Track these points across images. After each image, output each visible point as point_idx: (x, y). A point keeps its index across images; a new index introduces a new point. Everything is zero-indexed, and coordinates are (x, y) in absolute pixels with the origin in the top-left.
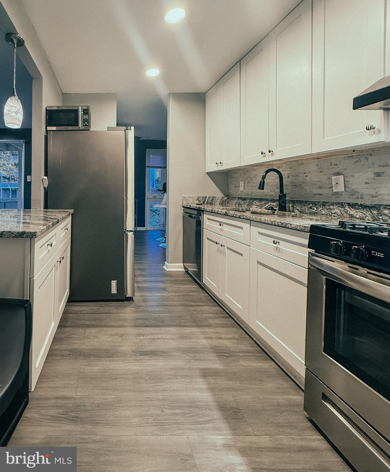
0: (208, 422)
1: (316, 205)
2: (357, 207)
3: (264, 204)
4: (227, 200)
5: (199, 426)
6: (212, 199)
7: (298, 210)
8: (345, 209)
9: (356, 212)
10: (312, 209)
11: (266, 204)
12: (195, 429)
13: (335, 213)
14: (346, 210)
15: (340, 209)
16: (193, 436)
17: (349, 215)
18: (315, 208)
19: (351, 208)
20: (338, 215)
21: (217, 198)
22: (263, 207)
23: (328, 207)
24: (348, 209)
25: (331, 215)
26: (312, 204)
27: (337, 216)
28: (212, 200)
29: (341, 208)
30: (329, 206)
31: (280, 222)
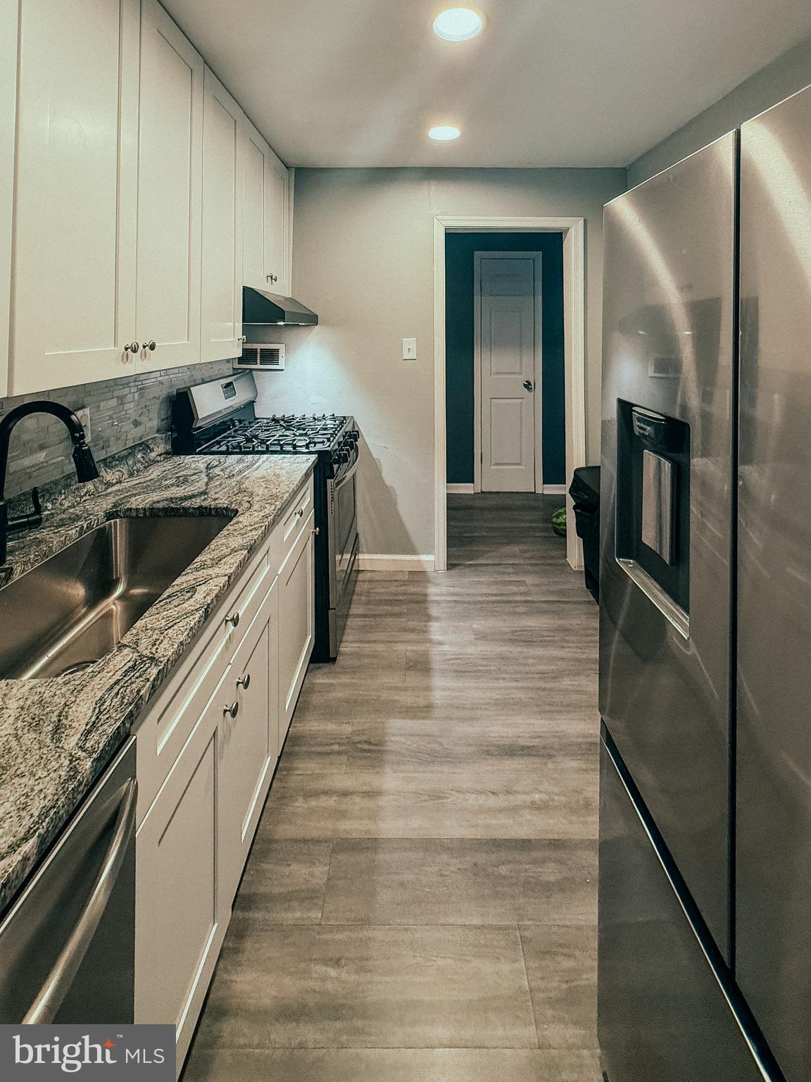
0: (449, 660)
1: (51, 495)
2: (114, 464)
5: (460, 657)
12: (468, 654)
16: (471, 650)
18: (48, 504)
23: (75, 486)
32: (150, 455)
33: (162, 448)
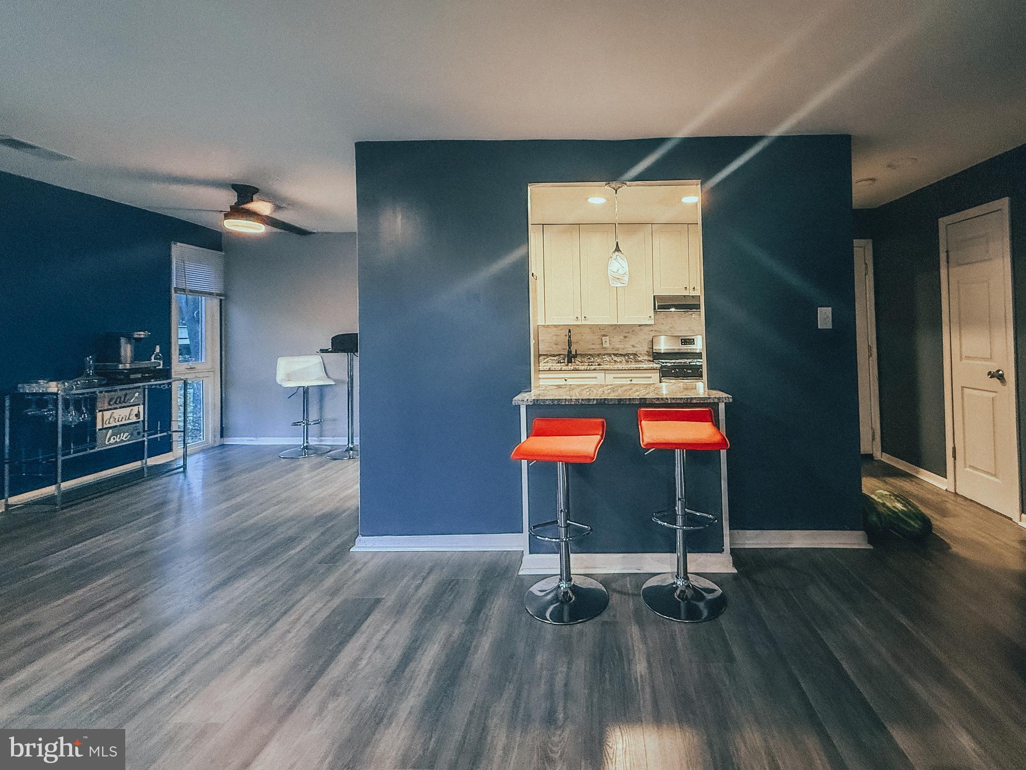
19: (615, 357)
32: (638, 358)
33: (646, 358)
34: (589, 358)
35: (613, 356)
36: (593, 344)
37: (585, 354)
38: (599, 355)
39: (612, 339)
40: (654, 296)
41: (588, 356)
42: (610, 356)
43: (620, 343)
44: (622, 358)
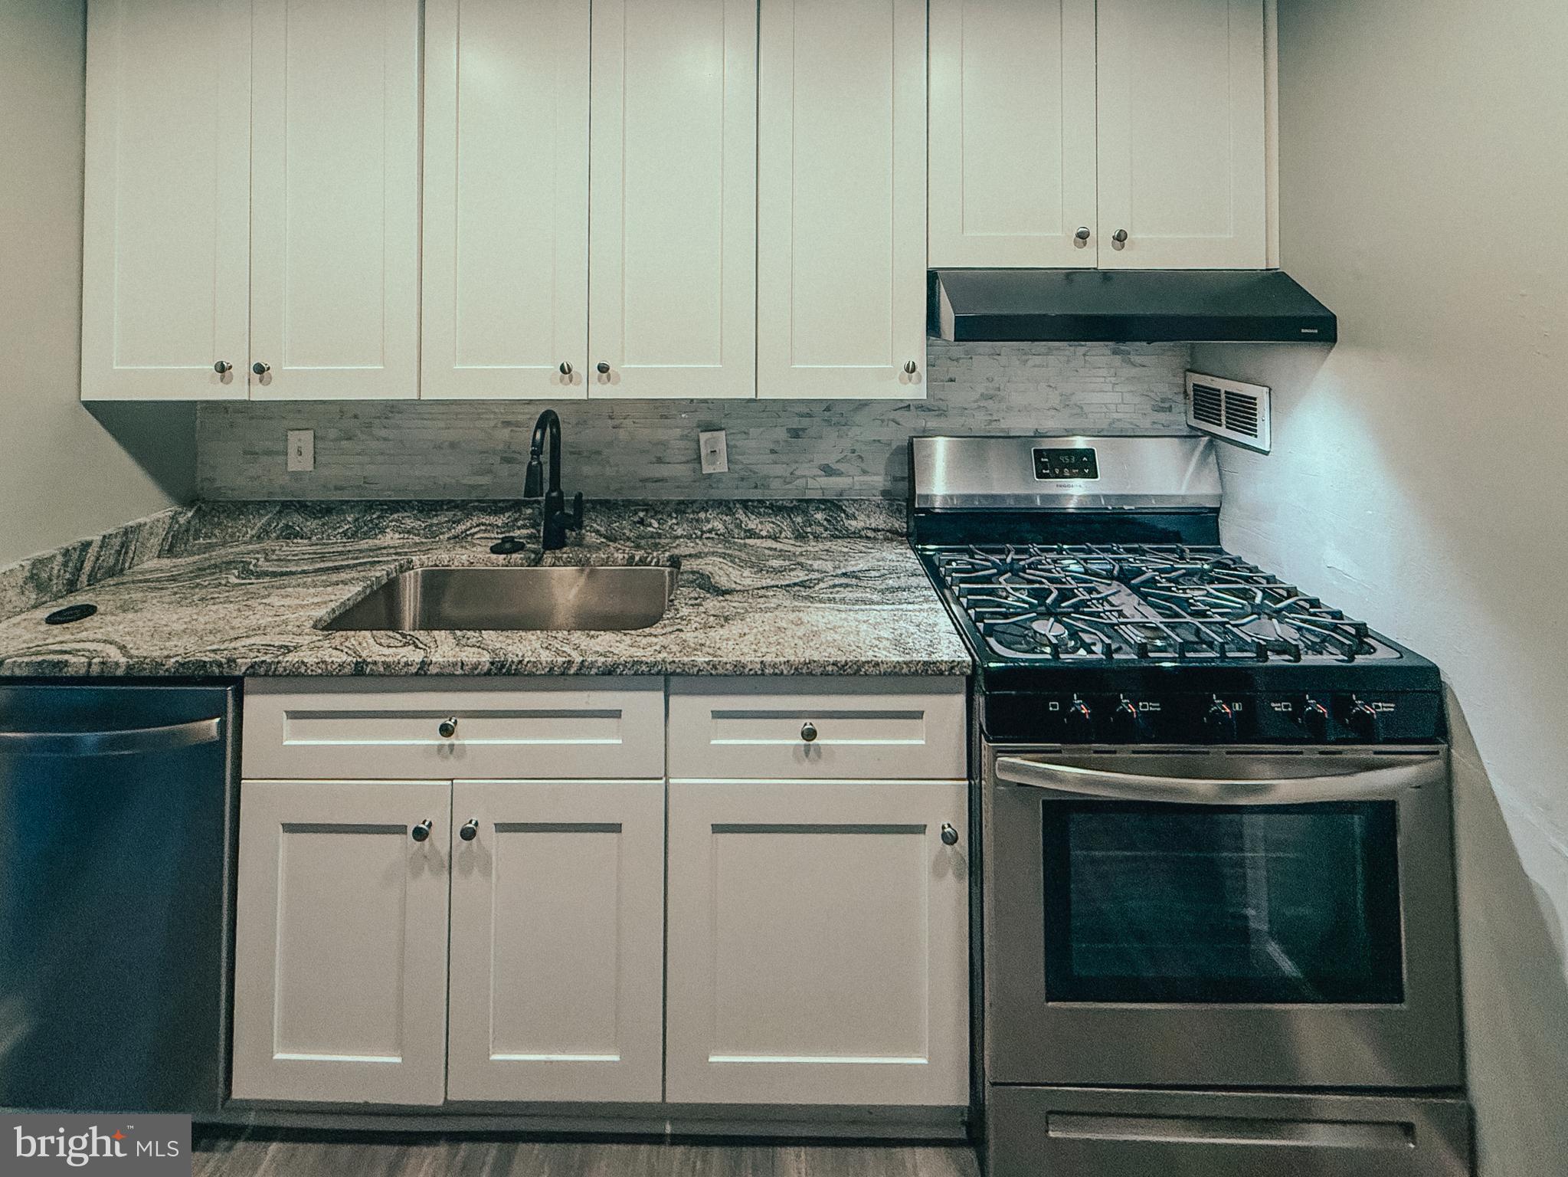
1: (656, 513)
2: (762, 510)
3: (448, 522)
4: (193, 523)
6: (122, 545)
7: (597, 532)
8: (737, 519)
9: (761, 523)
10: (643, 525)
11: (458, 522)
13: (710, 531)
14: (738, 521)
15: (725, 518)
17: (746, 531)
18: (653, 521)
19: (750, 514)
20: (719, 535)
21: (147, 527)
22: (443, 533)
23: (691, 516)
24: (743, 517)
25: (701, 538)
26: (647, 511)
27: (717, 537)
28: (119, 552)
29: (727, 515)
30: (693, 512)
31: (835, 664)
32: (847, 523)
33: (879, 520)
34: (641, 522)
35: (740, 515)
36: (660, 461)
37: (628, 504)
38: (681, 508)
39: (740, 442)
40: (932, 277)
41: (636, 513)
42: (730, 512)
43: (773, 456)
44: (778, 520)
